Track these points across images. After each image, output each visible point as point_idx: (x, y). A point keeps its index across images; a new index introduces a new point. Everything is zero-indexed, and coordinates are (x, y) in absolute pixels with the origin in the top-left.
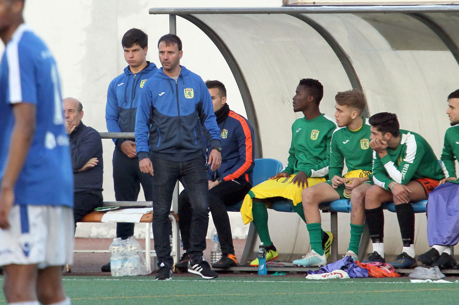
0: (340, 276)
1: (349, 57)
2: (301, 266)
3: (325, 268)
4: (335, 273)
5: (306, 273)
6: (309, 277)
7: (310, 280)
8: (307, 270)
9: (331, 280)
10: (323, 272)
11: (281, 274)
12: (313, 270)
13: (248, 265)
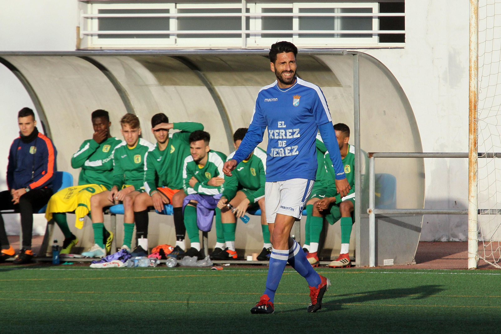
0: (117, 265)
1: (126, 91)
2: (89, 258)
3: (105, 259)
4: (113, 263)
5: (91, 263)
6: (93, 266)
7: (93, 268)
8: (91, 260)
9: (110, 268)
10: (104, 261)
11: (70, 264)
12: (96, 260)
13: (45, 256)
